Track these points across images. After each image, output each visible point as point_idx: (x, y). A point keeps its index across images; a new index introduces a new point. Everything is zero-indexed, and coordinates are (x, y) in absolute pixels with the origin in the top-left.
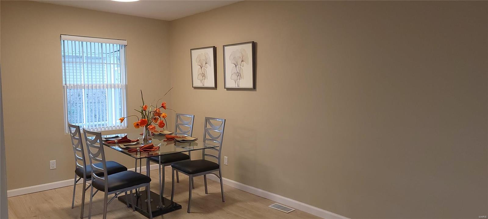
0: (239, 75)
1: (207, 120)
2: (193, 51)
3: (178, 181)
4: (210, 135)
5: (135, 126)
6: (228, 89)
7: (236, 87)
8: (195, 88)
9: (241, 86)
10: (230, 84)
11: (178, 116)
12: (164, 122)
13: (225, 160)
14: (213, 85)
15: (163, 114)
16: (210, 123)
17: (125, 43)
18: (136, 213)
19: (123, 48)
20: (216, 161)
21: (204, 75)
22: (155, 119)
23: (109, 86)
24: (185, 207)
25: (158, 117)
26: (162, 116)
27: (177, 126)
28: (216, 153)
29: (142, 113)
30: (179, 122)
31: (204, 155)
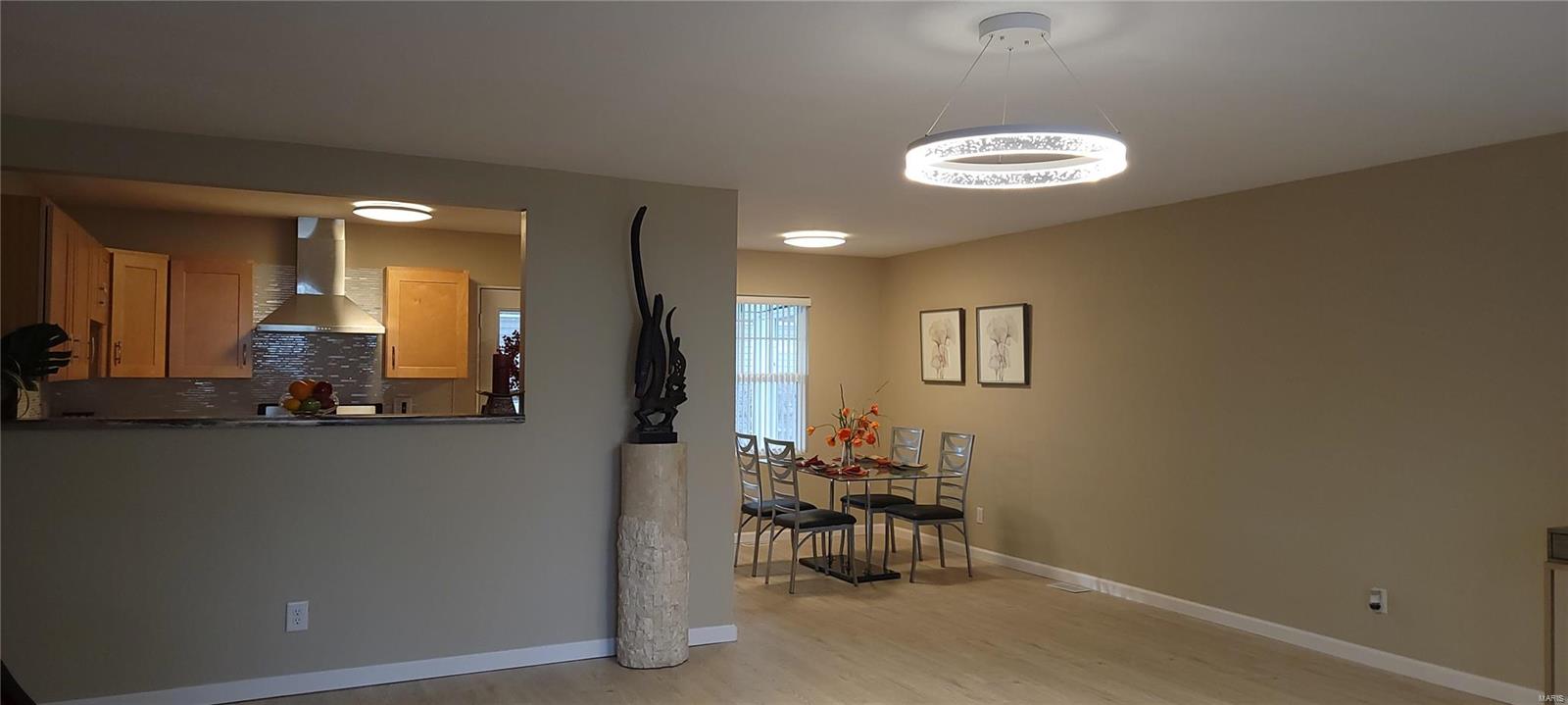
0: (1002, 359)
1: (945, 437)
2: (923, 315)
3: (894, 551)
4: (949, 463)
5: (829, 443)
6: (985, 385)
7: (998, 381)
8: (927, 382)
9: (1006, 380)
10: (988, 376)
11: (895, 432)
12: (875, 436)
13: (977, 513)
14: (959, 379)
15: (874, 423)
16: (949, 442)
17: (808, 302)
18: (830, 577)
19: (804, 310)
20: (958, 506)
21: (942, 359)
22: (859, 432)
23: (779, 378)
24: (906, 577)
25: (863, 429)
26: (871, 425)
27: (893, 449)
28: (959, 494)
29: (841, 419)
30: (897, 442)
31: (939, 497)
